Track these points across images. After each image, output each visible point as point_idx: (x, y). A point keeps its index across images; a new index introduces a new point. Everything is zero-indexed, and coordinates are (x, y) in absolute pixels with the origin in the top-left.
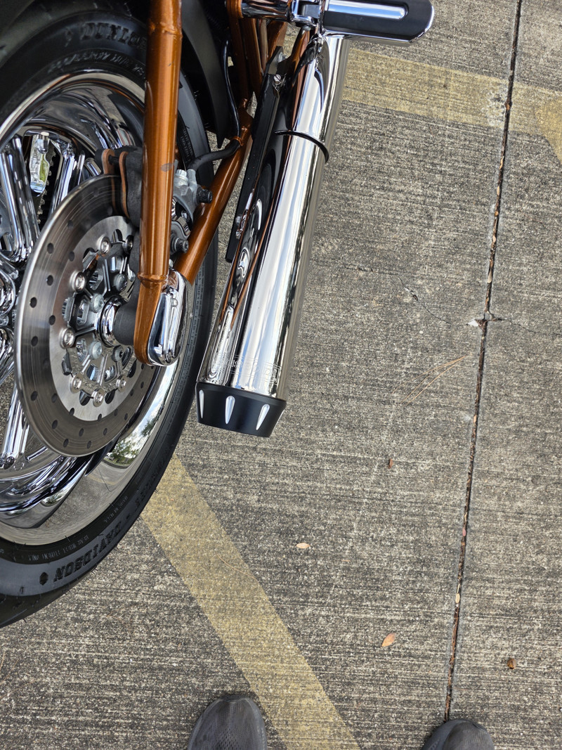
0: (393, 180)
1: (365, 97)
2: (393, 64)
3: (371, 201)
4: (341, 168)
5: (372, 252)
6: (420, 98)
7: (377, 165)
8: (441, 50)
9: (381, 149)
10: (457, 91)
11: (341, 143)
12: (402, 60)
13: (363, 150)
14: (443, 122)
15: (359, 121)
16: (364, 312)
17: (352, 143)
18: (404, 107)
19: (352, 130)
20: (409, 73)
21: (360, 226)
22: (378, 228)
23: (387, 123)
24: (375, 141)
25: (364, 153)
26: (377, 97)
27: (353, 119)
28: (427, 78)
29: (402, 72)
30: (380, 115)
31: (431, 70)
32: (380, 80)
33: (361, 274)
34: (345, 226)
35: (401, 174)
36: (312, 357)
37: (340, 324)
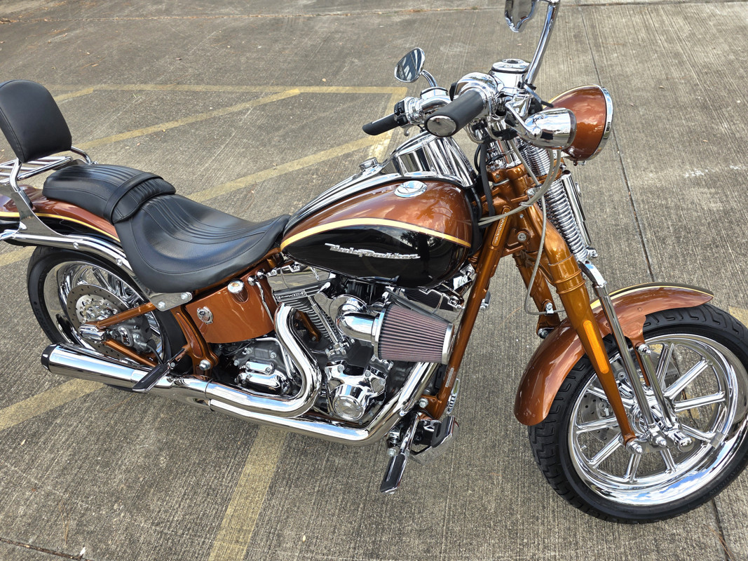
0: (188, 501)
1: (241, 486)
2: (258, 505)
3: (180, 487)
4: (204, 470)
5: (150, 487)
6: (233, 522)
7: (199, 491)
8: (261, 540)
9: (208, 495)
10: (232, 550)
11: (218, 471)
12: (259, 511)
13: (210, 484)
14: (214, 538)
15: (228, 482)
16: (120, 480)
17: (216, 477)
18: (230, 511)
19: (223, 477)
20: (250, 516)
21: (168, 480)
22: (163, 490)
23: (222, 499)
24: (214, 491)
25: (208, 484)
26: (239, 494)
27: (229, 478)
28: (244, 528)
29: (252, 511)
30: (228, 495)
31: (250, 531)
32: (249, 496)
33: (141, 479)
34: (171, 472)
35: (190, 506)
36: (109, 451)
37: (120, 466)
